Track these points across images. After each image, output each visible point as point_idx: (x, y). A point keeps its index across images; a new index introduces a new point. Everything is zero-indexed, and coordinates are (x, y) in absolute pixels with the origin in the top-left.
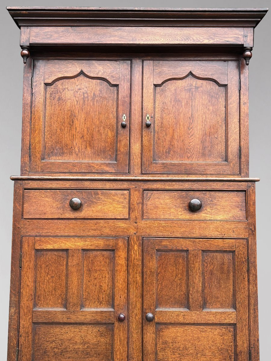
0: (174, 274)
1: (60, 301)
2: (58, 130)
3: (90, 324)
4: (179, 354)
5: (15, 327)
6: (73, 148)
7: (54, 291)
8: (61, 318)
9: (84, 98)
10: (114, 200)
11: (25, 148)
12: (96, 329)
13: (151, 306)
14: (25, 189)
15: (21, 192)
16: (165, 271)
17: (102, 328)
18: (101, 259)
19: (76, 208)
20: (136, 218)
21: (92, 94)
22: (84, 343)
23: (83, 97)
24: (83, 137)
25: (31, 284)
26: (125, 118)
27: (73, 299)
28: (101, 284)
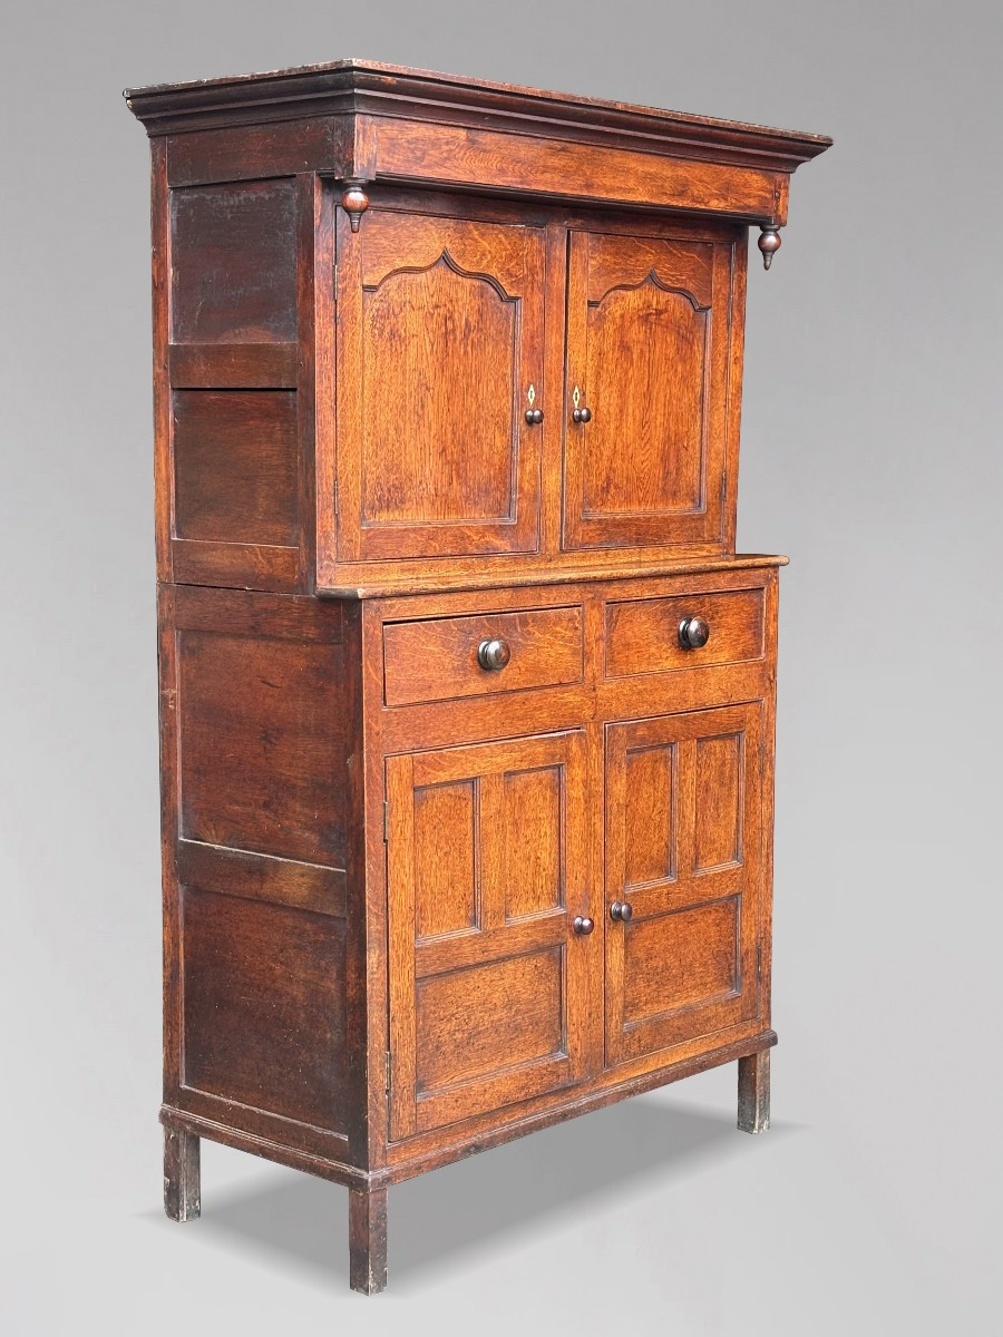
0: (651, 804)
1: (462, 912)
2: (392, 432)
3: (521, 955)
4: (657, 982)
5: (380, 999)
6: (424, 485)
7: (450, 890)
8: (470, 955)
9: (446, 333)
10: (555, 634)
11: (325, 489)
12: (530, 965)
13: (618, 885)
14: (385, 623)
15: (378, 632)
16: (637, 799)
17: (541, 961)
18: (536, 792)
19: (485, 665)
20: (594, 678)
21: (464, 322)
22: (509, 1005)
23: (443, 329)
24: (444, 450)
25: (409, 882)
26: (534, 395)
27: (492, 901)
28: (539, 854)
